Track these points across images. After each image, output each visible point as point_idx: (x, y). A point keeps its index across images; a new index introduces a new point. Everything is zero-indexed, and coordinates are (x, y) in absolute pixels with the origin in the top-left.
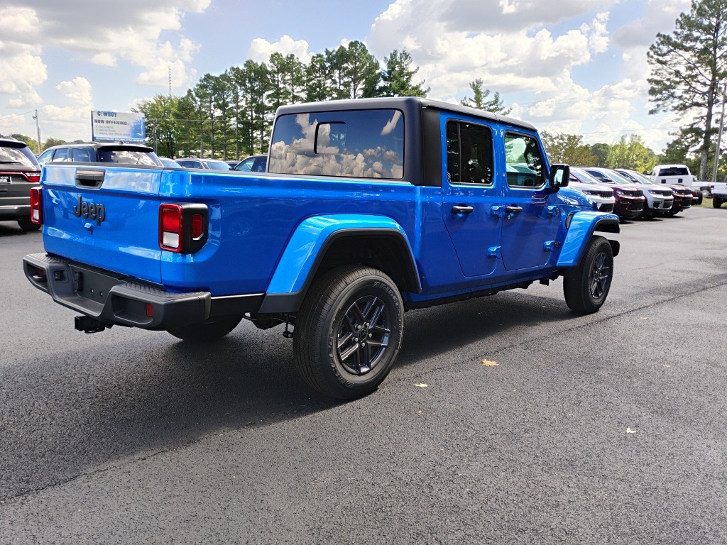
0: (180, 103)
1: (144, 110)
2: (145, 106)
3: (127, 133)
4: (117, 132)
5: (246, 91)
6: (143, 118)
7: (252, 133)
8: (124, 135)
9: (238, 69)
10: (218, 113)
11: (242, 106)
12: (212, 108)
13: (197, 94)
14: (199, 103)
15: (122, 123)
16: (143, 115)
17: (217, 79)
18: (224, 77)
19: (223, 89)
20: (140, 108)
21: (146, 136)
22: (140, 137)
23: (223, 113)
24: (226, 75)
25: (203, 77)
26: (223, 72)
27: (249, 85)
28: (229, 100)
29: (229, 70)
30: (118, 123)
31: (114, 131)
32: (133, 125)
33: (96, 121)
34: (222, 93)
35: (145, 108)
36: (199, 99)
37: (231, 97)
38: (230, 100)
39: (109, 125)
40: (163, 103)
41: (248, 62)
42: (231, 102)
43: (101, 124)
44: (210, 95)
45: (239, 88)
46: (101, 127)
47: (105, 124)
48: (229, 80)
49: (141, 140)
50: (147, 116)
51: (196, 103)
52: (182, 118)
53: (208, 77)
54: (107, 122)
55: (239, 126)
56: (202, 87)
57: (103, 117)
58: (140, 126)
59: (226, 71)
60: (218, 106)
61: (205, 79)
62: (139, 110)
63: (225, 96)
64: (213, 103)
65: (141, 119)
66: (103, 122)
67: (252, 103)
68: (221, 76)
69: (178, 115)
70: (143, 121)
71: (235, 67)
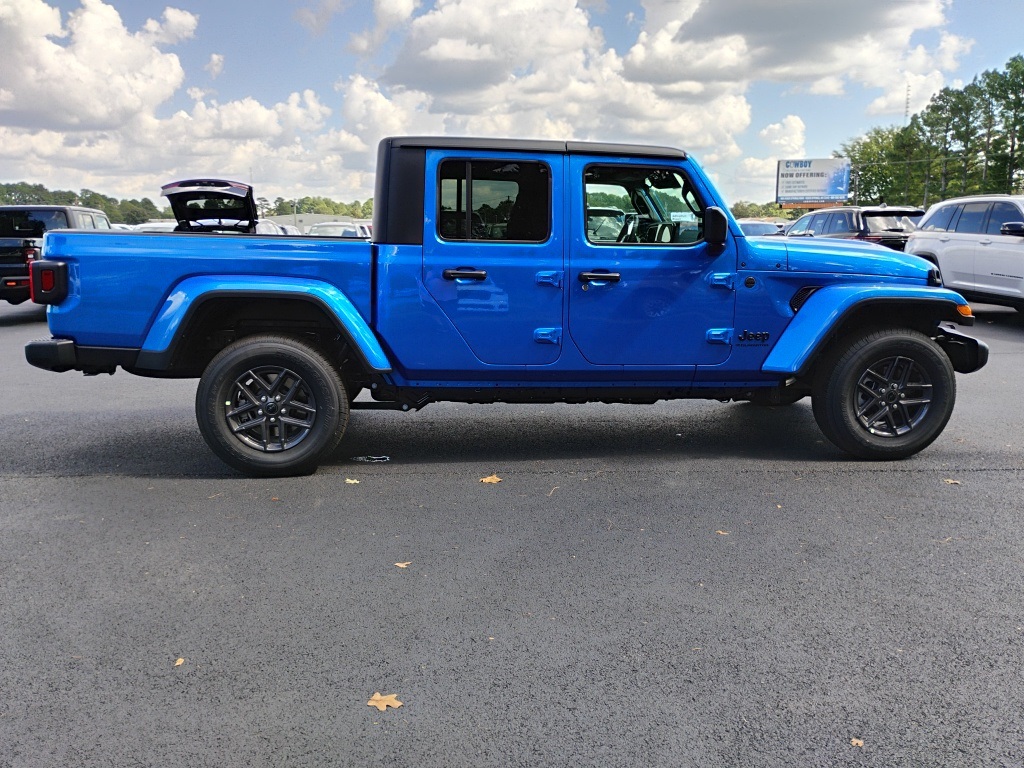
0: (898, 137)
1: (852, 154)
2: (854, 146)
3: (823, 188)
4: (809, 188)
5: (1008, 107)
6: (848, 165)
7: (1011, 174)
8: (818, 191)
9: (995, 72)
10: (957, 146)
11: (998, 132)
12: (949, 139)
13: (926, 122)
14: (928, 134)
15: (818, 175)
16: (849, 161)
17: (959, 94)
18: (972, 89)
19: (968, 108)
20: (846, 150)
21: (850, 191)
22: (841, 192)
23: (965, 146)
24: (974, 86)
25: (938, 95)
26: (970, 82)
27: (1012, 97)
28: (977, 124)
29: (980, 78)
30: (812, 175)
31: (806, 186)
32: (832, 176)
33: (783, 175)
34: (967, 114)
35: (853, 150)
36: (929, 129)
37: (981, 119)
38: (979, 123)
39: (799, 179)
40: (880, 140)
41: (1014, 59)
42: (980, 127)
43: (789, 179)
44: (949, 120)
45: (995, 103)
46: (788, 182)
47: (794, 178)
48: (979, 93)
49: (842, 197)
50: (854, 160)
51: (924, 134)
52: (900, 159)
53: (946, 91)
54: (798, 175)
55: (989, 164)
56: (935, 109)
57: (793, 169)
58: (842, 177)
59: (975, 79)
60: (958, 136)
61: (940, 97)
62: (844, 154)
63: (971, 119)
64: (951, 132)
65: (845, 165)
66: (792, 175)
67: (1014, 125)
68: (966, 89)
69: (895, 156)
70: (847, 169)
71: (991, 71)
